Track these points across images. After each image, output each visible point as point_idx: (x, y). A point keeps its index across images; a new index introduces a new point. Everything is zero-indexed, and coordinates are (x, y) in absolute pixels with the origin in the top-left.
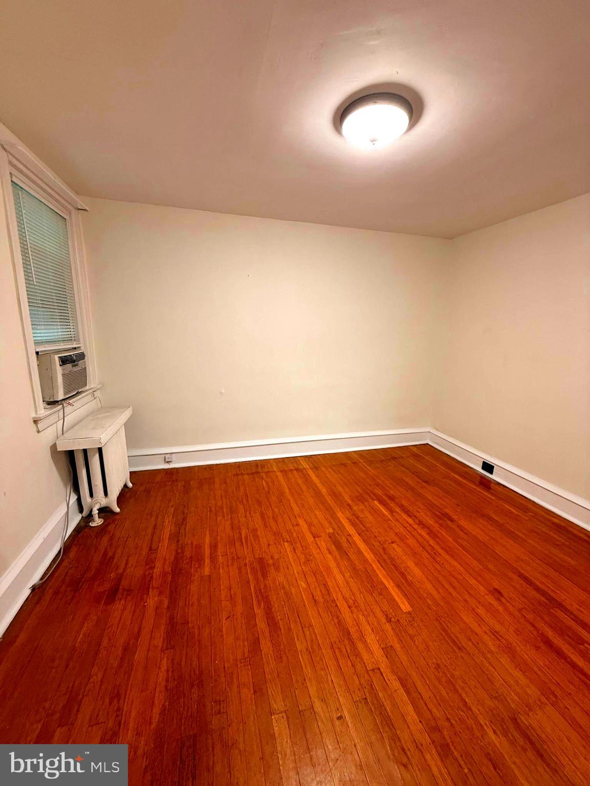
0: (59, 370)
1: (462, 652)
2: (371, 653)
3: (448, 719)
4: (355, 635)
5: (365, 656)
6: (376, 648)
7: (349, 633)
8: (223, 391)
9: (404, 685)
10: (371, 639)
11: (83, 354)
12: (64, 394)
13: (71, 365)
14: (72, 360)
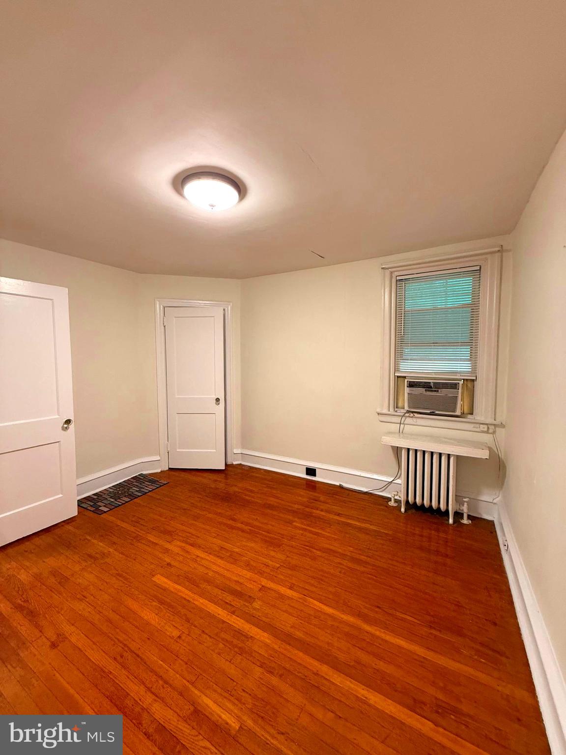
0: (407, 390)
11: (456, 384)
12: (409, 407)
13: (424, 389)
14: (427, 386)
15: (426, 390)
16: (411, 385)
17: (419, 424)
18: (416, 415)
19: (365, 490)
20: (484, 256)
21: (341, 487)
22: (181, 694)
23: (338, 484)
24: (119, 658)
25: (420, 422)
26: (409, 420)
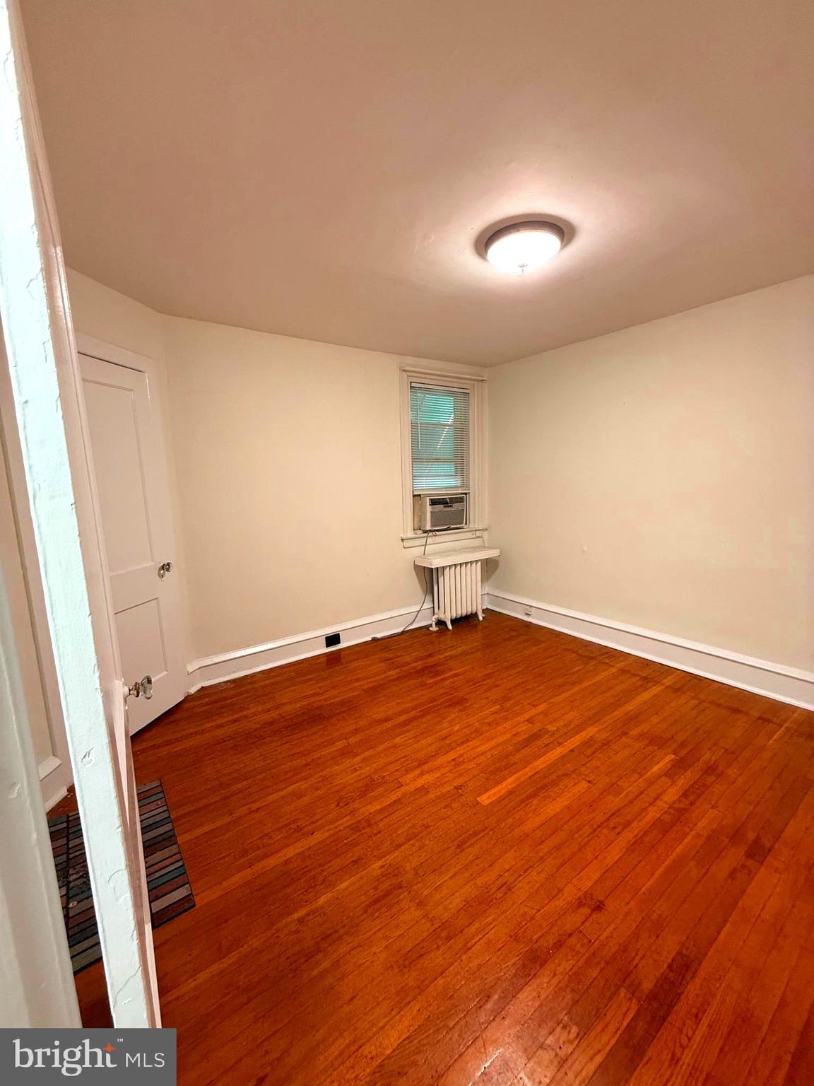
0: (429, 509)
1: (456, 848)
2: (414, 780)
3: (380, 832)
4: (425, 767)
5: (410, 776)
6: (421, 782)
7: (425, 763)
8: (585, 548)
9: (395, 802)
10: (427, 778)
11: (462, 498)
12: (432, 526)
13: (442, 506)
14: (443, 502)
15: (444, 507)
16: (433, 502)
17: (437, 542)
18: (437, 533)
19: (400, 630)
20: (471, 382)
21: (374, 640)
22: (652, 783)
23: (369, 639)
24: (617, 830)
25: (438, 539)
26: (430, 540)
